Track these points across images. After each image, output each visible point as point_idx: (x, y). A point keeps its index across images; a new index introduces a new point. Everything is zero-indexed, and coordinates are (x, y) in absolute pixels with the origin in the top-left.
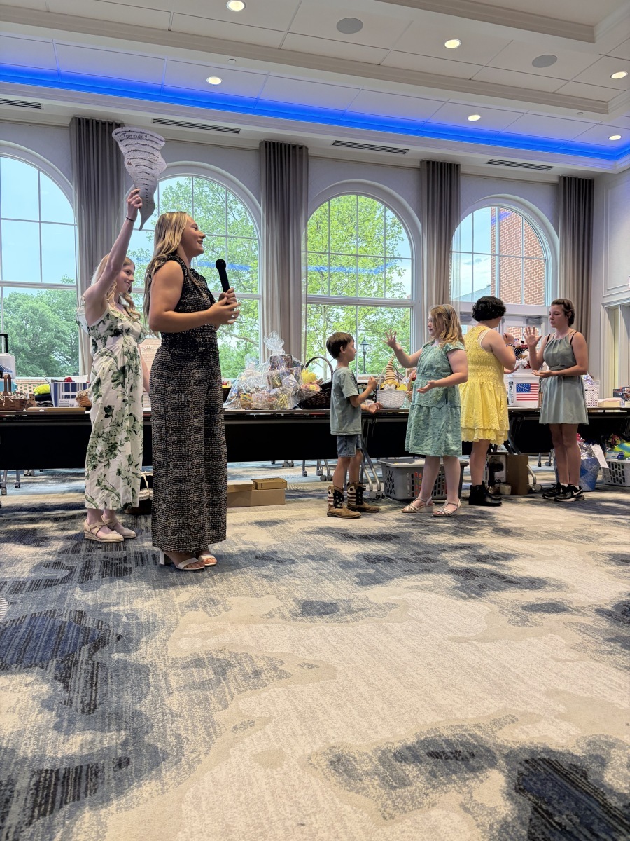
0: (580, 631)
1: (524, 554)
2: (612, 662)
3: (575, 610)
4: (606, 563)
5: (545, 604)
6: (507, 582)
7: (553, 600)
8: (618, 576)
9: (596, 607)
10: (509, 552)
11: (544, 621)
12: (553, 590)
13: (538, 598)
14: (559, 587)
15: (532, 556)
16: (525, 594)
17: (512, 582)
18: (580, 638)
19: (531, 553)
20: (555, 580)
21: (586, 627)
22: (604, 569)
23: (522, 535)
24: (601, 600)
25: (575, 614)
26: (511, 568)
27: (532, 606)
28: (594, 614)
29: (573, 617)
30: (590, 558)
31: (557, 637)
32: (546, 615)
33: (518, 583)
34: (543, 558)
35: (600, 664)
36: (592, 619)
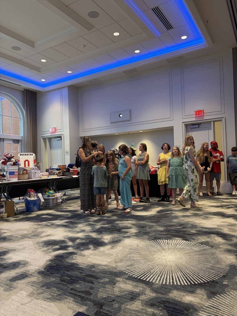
0: (32, 285)
1: (12, 250)
2: (43, 298)
3: (31, 275)
4: (43, 247)
5: (19, 276)
6: (4, 267)
7: (22, 272)
8: (46, 252)
9: (38, 271)
10: (5, 250)
11: (18, 285)
12: (23, 267)
13: (16, 273)
14: (25, 264)
15: (15, 250)
16: (11, 272)
17: (6, 267)
18: (32, 289)
19: (14, 249)
20: (23, 261)
21: (34, 282)
22: (42, 250)
23: (11, 239)
24: (40, 267)
25: (30, 277)
26: (6, 259)
27: (14, 278)
28: (37, 275)
29: (30, 279)
30: (37, 246)
31: (23, 292)
32: (19, 282)
33: (8, 267)
34: (19, 250)
35: (38, 300)
36: (36, 278)
